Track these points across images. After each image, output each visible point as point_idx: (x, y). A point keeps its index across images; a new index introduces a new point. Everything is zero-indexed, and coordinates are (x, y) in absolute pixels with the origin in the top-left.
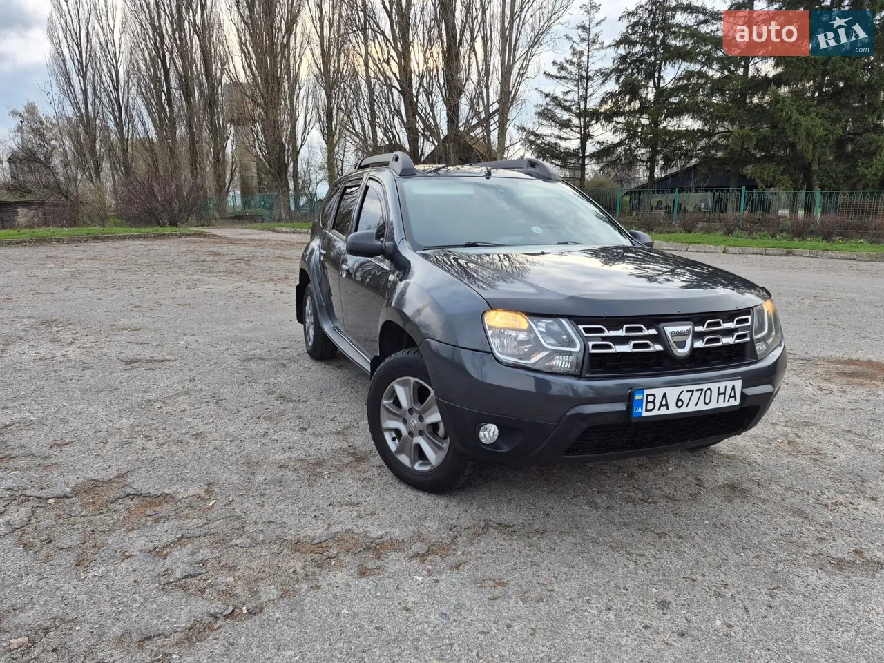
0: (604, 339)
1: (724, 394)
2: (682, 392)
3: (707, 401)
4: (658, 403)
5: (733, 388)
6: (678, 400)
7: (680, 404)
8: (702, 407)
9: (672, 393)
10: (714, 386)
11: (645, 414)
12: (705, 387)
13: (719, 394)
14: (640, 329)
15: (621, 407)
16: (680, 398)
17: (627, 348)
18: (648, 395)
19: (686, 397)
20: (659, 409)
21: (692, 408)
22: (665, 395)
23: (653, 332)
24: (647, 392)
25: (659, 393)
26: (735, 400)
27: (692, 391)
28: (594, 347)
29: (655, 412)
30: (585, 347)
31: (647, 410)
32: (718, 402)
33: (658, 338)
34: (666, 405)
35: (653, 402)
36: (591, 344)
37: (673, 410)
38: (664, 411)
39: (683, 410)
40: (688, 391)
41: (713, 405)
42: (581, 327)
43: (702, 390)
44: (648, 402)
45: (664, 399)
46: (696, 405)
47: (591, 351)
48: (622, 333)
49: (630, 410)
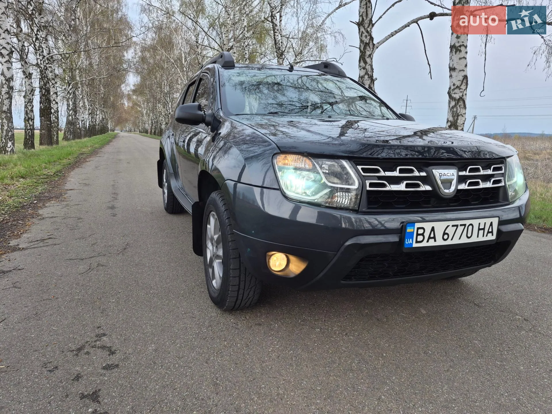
0: (380, 178)
1: (484, 229)
2: (448, 226)
3: (469, 236)
4: (427, 235)
5: (491, 224)
6: (445, 234)
7: (446, 237)
8: (464, 240)
9: (440, 227)
10: (475, 222)
11: (415, 245)
12: (467, 222)
13: (479, 229)
14: (412, 171)
15: (394, 238)
16: (446, 232)
17: (402, 187)
18: (418, 228)
19: (451, 231)
20: (428, 241)
21: (456, 241)
22: (433, 229)
23: (423, 174)
24: (417, 225)
25: (428, 226)
26: (493, 235)
27: (457, 226)
28: (371, 185)
29: (424, 244)
30: (362, 186)
31: (417, 242)
32: (478, 237)
33: (429, 180)
34: (434, 238)
35: (422, 234)
36: (368, 183)
37: (440, 242)
38: (432, 243)
39: (449, 242)
40: (453, 226)
41: (474, 239)
42: (359, 167)
43: (465, 225)
44: (418, 235)
45: (432, 232)
46: (460, 239)
47: (368, 188)
48: (396, 174)
49: (402, 241)
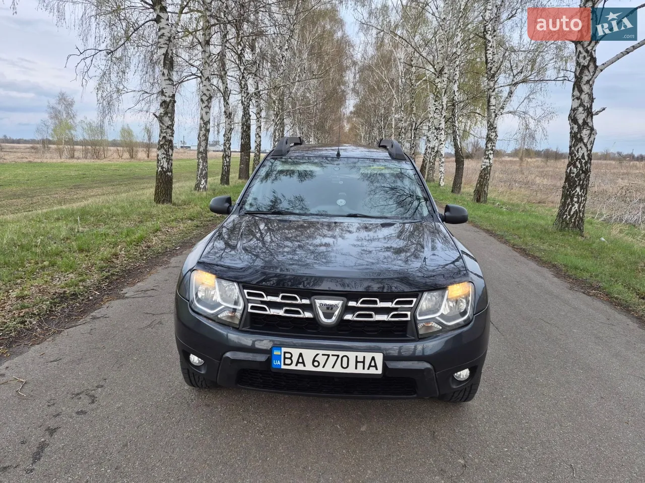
0: (263, 302)
1: (363, 362)
2: (317, 355)
3: (344, 366)
4: (295, 359)
5: (373, 359)
6: (314, 361)
7: (316, 364)
8: (338, 369)
9: (309, 354)
10: (352, 355)
11: (283, 367)
12: (341, 354)
13: (357, 362)
14: (295, 299)
15: (262, 358)
16: (316, 359)
17: (281, 312)
18: (285, 353)
19: (321, 359)
20: (296, 365)
21: (328, 369)
22: (301, 355)
23: (306, 301)
24: (284, 350)
25: (296, 352)
26: (376, 369)
27: (328, 356)
28: (252, 308)
29: (293, 367)
30: (245, 307)
31: (285, 364)
33: (310, 308)
34: (303, 363)
35: (290, 358)
36: (250, 305)
37: (309, 367)
38: (300, 367)
39: (320, 369)
40: (323, 355)
41: (351, 370)
42: (246, 291)
43: (338, 356)
44: (285, 358)
45: (301, 358)
46: (333, 367)
47: (249, 310)
48: (278, 299)
49: (269, 361)
